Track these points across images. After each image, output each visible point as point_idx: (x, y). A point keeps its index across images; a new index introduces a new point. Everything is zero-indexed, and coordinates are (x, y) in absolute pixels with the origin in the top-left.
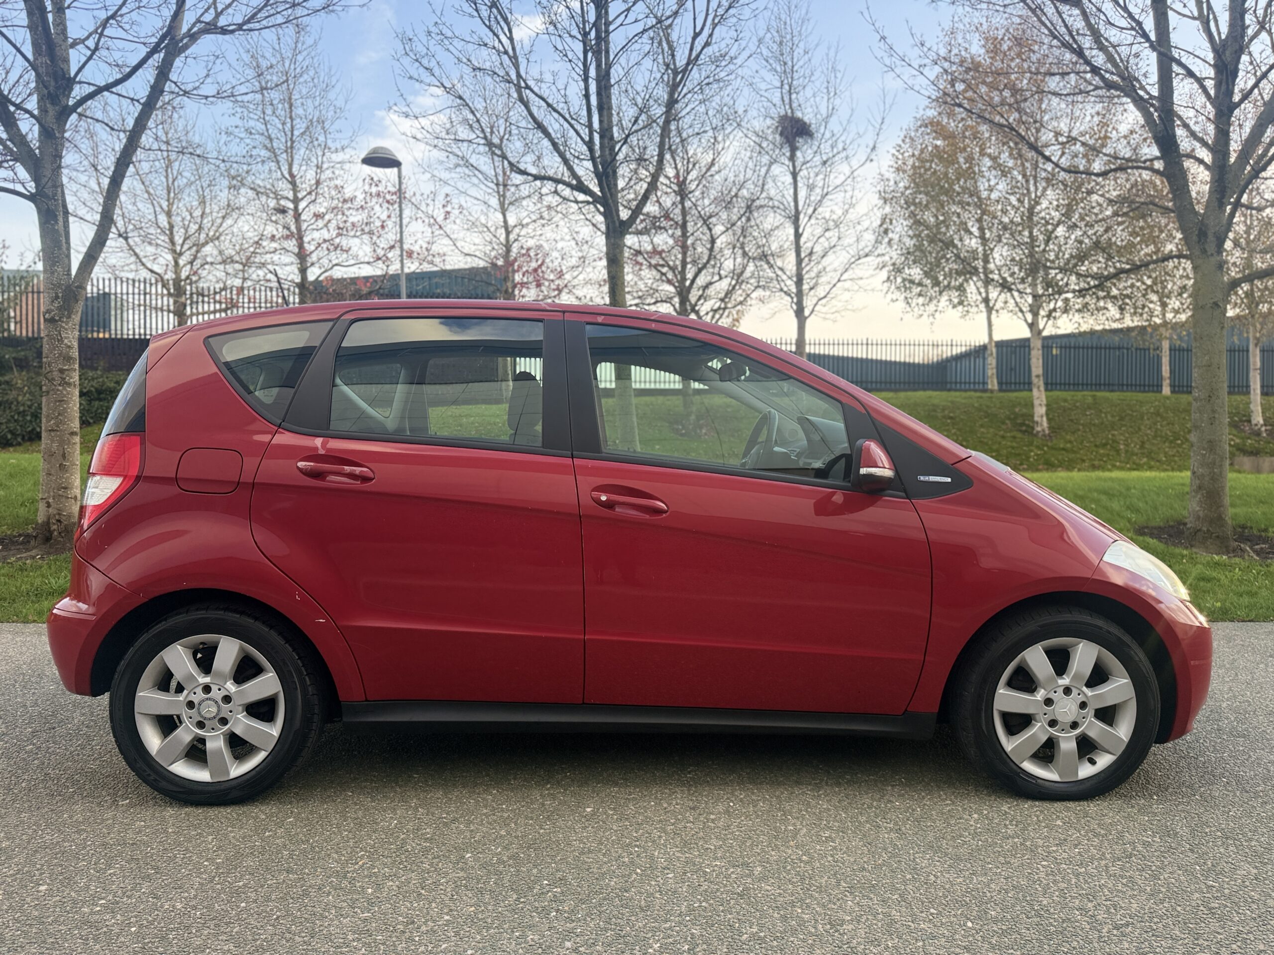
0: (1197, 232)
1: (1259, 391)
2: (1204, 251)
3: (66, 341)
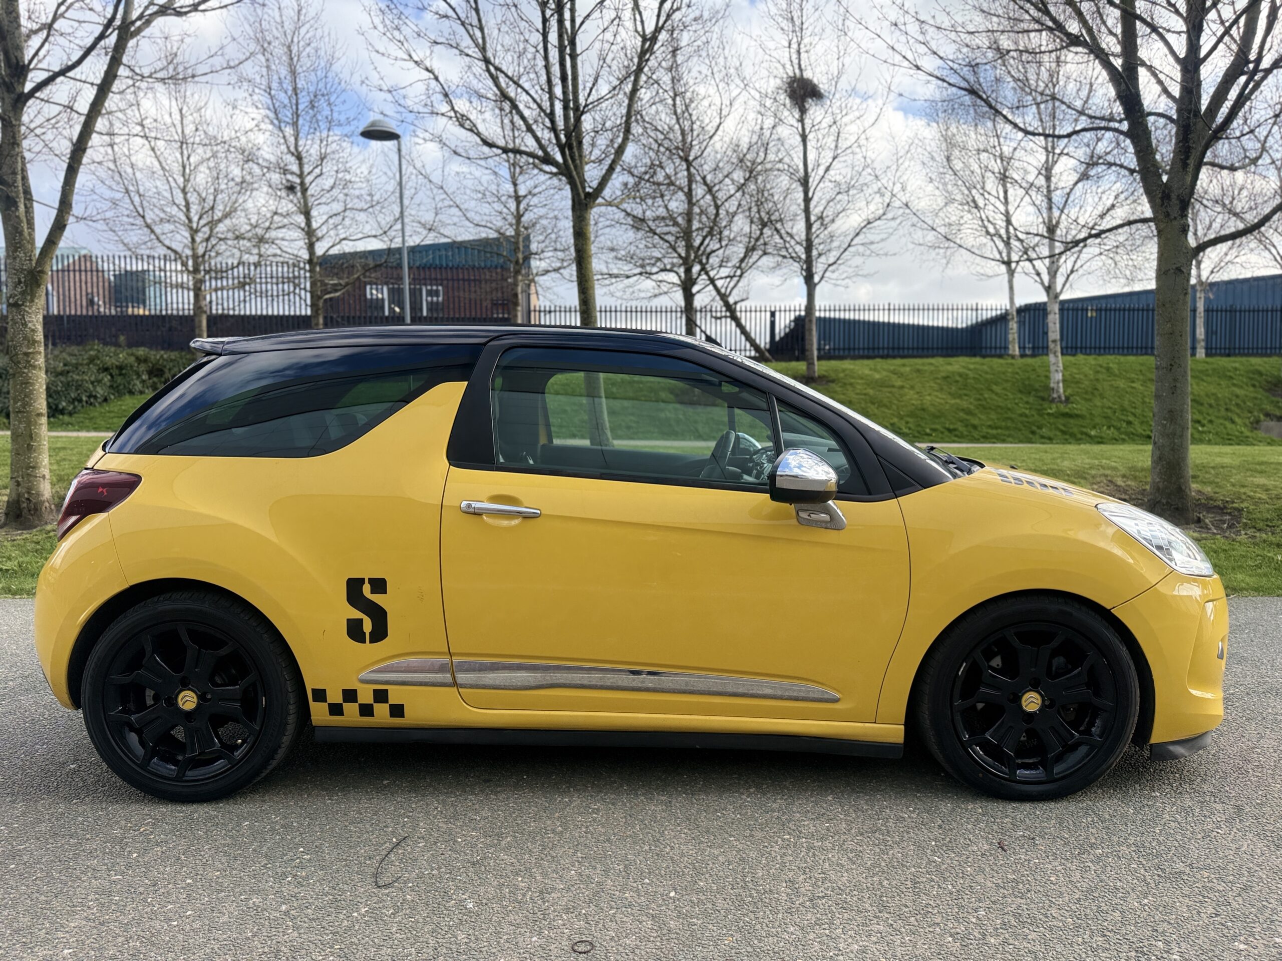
0: (1160, 196)
2: (1167, 215)
3: (30, 325)
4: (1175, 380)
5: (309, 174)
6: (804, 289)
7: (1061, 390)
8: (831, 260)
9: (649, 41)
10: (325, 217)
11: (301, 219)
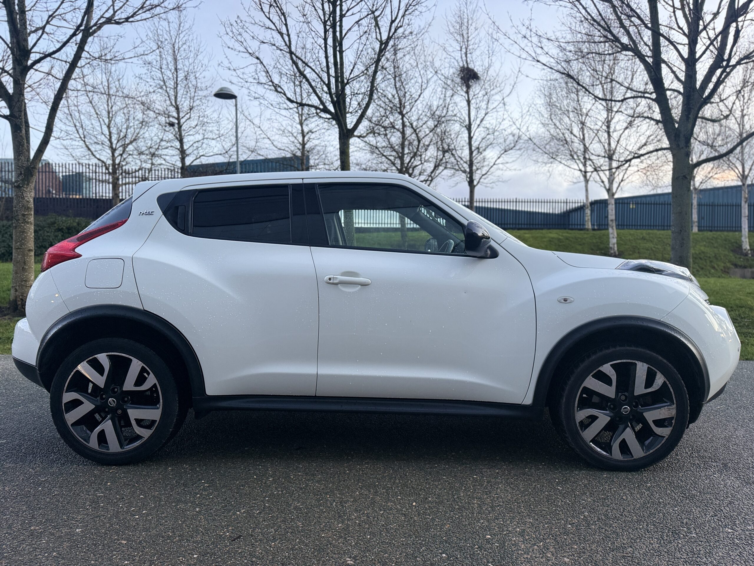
0: (674, 135)
1: (747, 230)
2: (678, 146)
3: (26, 198)
4: (683, 239)
5: (183, 118)
6: (468, 188)
7: (616, 249)
8: (484, 173)
9: (384, 44)
10: (191, 143)
11: (177, 144)
